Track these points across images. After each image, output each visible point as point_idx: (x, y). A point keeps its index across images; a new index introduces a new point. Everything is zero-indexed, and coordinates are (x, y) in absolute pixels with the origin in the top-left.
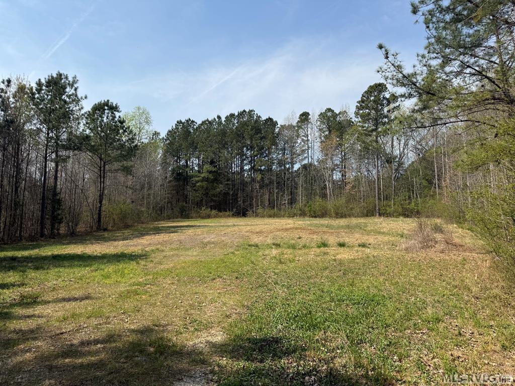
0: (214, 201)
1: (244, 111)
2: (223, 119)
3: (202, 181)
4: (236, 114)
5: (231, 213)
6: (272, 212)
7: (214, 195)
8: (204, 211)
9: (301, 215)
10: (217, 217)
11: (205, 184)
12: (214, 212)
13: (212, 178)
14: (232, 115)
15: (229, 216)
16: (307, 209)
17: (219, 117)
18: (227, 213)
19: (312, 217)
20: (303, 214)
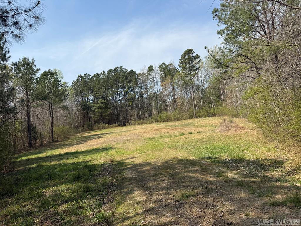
0: (106, 119)
1: (117, 67)
2: (106, 72)
3: (98, 108)
4: (113, 69)
5: (117, 125)
6: (140, 122)
7: (106, 116)
8: (101, 125)
9: (156, 122)
10: (109, 128)
11: (100, 110)
12: (107, 125)
13: (104, 106)
14: (111, 70)
15: (116, 126)
16: (159, 118)
17: (104, 72)
18: (115, 125)
19: (162, 122)
20: (157, 121)
